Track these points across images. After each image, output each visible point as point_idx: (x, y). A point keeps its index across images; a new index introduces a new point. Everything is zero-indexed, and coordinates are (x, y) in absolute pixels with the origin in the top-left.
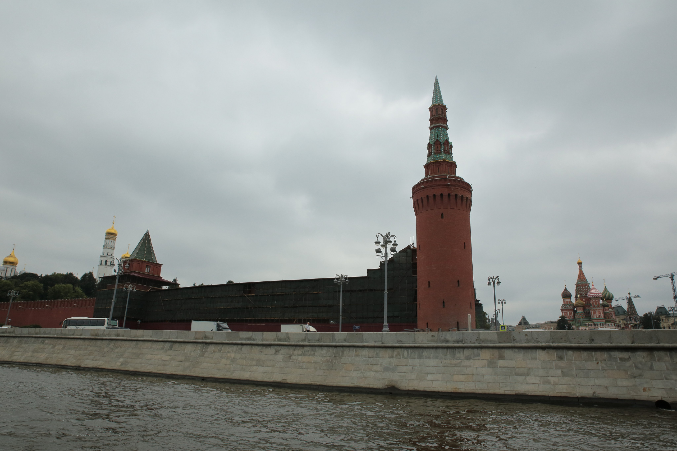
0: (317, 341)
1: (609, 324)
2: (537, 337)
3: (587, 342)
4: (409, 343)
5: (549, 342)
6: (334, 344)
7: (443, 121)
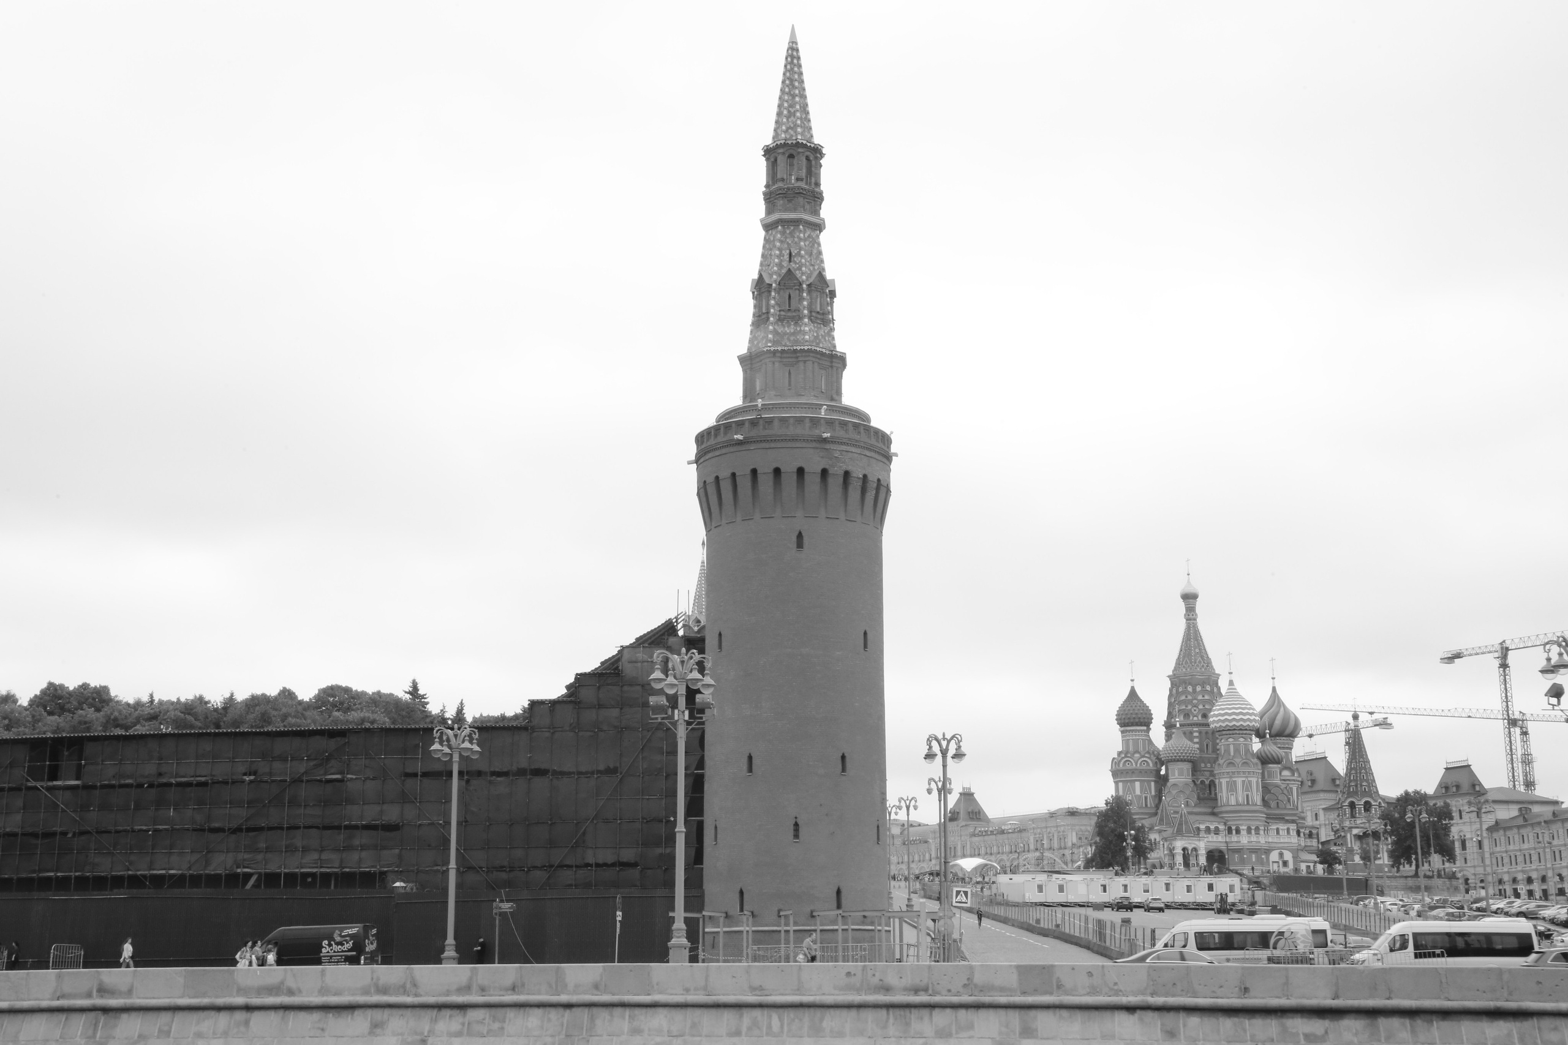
0: (507, 990)
1: (1278, 830)
2: (1117, 981)
3: (1232, 995)
4: (782, 995)
5: (1143, 994)
6: (564, 998)
7: (808, 203)
